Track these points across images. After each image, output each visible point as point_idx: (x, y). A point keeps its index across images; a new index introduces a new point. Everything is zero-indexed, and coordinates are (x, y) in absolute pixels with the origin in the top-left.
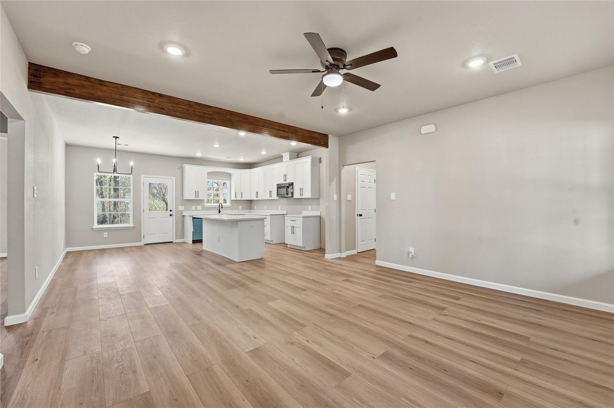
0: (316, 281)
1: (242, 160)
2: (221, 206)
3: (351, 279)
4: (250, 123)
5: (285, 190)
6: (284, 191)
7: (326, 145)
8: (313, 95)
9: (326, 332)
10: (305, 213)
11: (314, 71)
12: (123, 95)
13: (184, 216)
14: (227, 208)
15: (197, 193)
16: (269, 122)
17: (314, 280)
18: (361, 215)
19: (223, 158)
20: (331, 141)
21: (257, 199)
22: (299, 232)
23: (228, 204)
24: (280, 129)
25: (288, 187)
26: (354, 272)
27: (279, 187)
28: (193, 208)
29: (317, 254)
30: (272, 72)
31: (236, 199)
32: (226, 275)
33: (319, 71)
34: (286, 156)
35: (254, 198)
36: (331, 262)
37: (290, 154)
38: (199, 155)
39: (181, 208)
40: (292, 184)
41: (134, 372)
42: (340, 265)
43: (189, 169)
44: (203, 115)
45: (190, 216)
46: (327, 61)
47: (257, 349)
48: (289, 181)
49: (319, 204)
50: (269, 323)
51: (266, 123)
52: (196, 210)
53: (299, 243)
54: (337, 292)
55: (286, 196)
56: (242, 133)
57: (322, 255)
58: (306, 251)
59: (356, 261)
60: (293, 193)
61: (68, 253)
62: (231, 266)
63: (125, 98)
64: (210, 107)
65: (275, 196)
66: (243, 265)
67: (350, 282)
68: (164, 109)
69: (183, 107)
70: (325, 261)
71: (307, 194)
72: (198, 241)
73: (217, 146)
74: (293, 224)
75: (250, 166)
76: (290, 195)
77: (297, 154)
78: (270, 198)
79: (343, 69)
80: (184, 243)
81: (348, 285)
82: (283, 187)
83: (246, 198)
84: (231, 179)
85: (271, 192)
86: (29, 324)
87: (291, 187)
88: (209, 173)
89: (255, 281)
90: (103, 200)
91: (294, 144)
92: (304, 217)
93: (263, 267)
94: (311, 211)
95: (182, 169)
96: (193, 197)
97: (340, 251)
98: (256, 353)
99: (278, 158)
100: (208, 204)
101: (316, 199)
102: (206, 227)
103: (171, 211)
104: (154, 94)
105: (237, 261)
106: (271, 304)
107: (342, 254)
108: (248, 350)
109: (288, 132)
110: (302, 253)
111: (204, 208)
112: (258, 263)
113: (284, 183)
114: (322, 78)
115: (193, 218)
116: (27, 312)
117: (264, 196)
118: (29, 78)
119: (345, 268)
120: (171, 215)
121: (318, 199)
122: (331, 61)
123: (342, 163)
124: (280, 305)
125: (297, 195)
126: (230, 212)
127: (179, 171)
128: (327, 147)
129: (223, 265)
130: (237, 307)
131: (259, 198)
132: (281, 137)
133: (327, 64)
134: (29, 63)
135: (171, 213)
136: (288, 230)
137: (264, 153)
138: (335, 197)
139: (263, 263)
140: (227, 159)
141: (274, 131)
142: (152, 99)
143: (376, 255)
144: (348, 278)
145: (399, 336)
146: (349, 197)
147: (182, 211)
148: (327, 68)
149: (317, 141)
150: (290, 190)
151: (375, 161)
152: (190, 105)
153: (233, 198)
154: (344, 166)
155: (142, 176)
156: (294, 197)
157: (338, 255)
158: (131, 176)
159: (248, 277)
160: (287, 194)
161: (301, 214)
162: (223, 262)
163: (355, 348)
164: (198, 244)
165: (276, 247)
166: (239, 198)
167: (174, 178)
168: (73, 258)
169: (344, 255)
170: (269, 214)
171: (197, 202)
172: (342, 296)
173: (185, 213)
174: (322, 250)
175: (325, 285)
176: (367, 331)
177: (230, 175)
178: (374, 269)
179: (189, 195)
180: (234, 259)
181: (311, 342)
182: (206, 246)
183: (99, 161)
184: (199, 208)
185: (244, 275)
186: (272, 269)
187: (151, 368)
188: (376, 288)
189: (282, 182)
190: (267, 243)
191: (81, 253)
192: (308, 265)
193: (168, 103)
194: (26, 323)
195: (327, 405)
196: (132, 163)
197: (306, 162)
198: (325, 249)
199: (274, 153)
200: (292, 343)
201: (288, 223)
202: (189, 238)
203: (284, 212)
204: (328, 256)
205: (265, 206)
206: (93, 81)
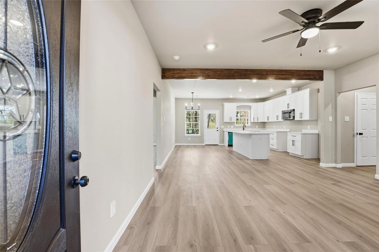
0: (305, 179)
1: (258, 97)
2: (244, 126)
3: (340, 184)
4: (257, 74)
5: (289, 115)
6: (287, 115)
7: (321, 78)
8: (297, 47)
9: (301, 212)
10: (304, 131)
11: (294, 32)
12: (192, 73)
13: (224, 131)
14: (248, 127)
15: (231, 119)
16: (271, 71)
17: (304, 179)
18: (361, 134)
19: (245, 97)
20: (326, 75)
21: (268, 121)
22: (298, 144)
23: (249, 124)
24: (279, 73)
25: (290, 112)
26: (346, 180)
27: (284, 113)
28: (229, 127)
29: (314, 162)
30: (263, 41)
31: (254, 121)
32: (242, 165)
33: (298, 30)
34: (289, 91)
35: (266, 121)
36: (325, 169)
37: (292, 89)
38: (231, 97)
39: (223, 127)
40: (294, 110)
41: (192, 197)
42: (334, 173)
43: (226, 105)
44: (229, 75)
45: (227, 131)
46: (302, 22)
47: (250, 206)
48: (291, 108)
49: (317, 124)
50: (262, 196)
51: (268, 72)
52: (230, 128)
53: (298, 152)
54: (321, 190)
55: (289, 119)
56: (254, 81)
57: (318, 163)
58: (304, 159)
59: (352, 172)
60: (294, 116)
61: (176, 146)
62: (246, 161)
63: (194, 74)
64: (233, 70)
65: (280, 119)
66: (254, 162)
67: (339, 186)
68: (209, 76)
69: (218, 73)
70: (319, 168)
71: (306, 117)
72: (230, 145)
73: (240, 90)
74: (294, 138)
75: (263, 100)
76: (292, 118)
77: (299, 88)
78: (277, 121)
79: (318, 22)
80: (224, 146)
81: (336, 188)
82: (287, 113)
83: (260, 121)
84: (251, 109)
85: (277, 116)
86: (162, 170)
87: (292, 113)
88: (237, 107)
89: (259, 171)
90: (190, 123)
91: (294, 82)
92: (302, 134)
93: (266, 165)
94: (310, 130)
95: (223, 105)
96: (229, 121)
97: (336, 162)
98: (248, 208)
99: (283, 93)
100: (237, 125)
101: (314, 120)
102: (234, 138)
103: (217, 128)
104: (205, 69)
105: (251, 159)
106: (266, 186)
107: (338, 165)
108: (244, 205)
109: (285, 75)
110: (301, 160)
111: (235, 127)
112: (264, 162)
113: (287, 109)
114: (301, 34)
115: (229, 132)
116: (162, 165)
117: (273, 119)
118: (162, 74)
119: (337, 175)
120: (217, 130)
121: (317, 120)
122: (306, 21)
123: (339, 91)
124: (273, 188)
125: (297, 118)
126: (250, 129)
127: (222, 107)
128: (323, 80)
129: (242, 160)
130: (245, 183)
131: (270, 121)
132: (280, 79)
133: (303, 24)
134: (162, 69)
135: (217, 129)
136: (290, 143)
137: (272, 91)
138: (331, 119)
139: (267, 162)
140: (248, 97)
141: (275, 76)
142: (204, 72)
143: (376, 169)
144: (336, 183)
145: (375, 236)
146: (347, 119)
147: (223, 129)
148: (304, 26)
149: (312, 77)
150: (292, 115)
151: (375, 85)
152: (222, 71)
153: (252, 121)
154: (340, 93)
155: (204, 110)
156: (295, 120)
157: (334, 165)
158: (199, 111)
159: (255, 169)
160: (290, 117)
161: (302, 132)
162: (242, 158)
163: (323, 229)
164: (231, 147)
165: (279, 153)
166: (256, 121)
167: (219, 110)
168: (178, 148)
169: (340, 166)
170: (276, 131)
171: (231, 123)
172: (325, 194)
173: (224, 130)
174: (318, 160)
175: (312, 183)
176: (340, 223)
177: (250, 107)
178: (371, 182)
179: (226, 120)
180: (249, 157)
181: (287, 214)
182: (234, 148)
183: (186, 105)
184: (232, 127)
185: (253, 167)
186: (273, 166)
187: (198, 198)
188: (366, 196)
189: (286, 109)
190: (272, 150)
191: (180, 146)
192: (302, 168)
193: (211, 72)
194: (161, 169)
195: (285, 250)
196: (199, 105)
197: (306, 93)
198: (320, 159)
199: (279, 90)
200: (273, 211)
201: (290, 138)
202: (226, 144)
203: (288, 130)
204: (322, 165)
205: (274, 126)
206: (181, 70)
